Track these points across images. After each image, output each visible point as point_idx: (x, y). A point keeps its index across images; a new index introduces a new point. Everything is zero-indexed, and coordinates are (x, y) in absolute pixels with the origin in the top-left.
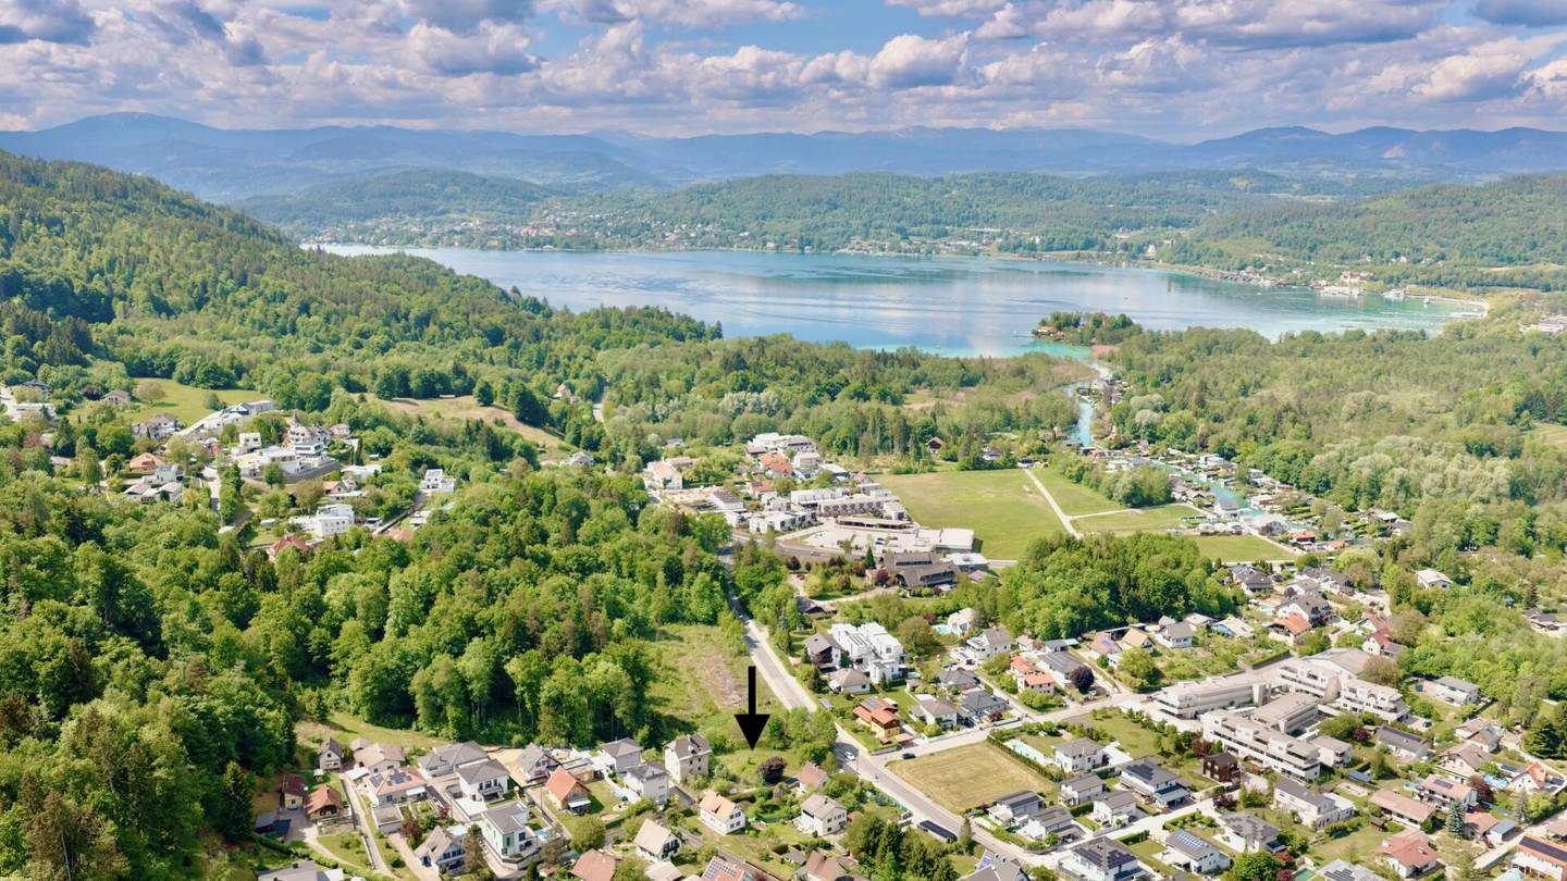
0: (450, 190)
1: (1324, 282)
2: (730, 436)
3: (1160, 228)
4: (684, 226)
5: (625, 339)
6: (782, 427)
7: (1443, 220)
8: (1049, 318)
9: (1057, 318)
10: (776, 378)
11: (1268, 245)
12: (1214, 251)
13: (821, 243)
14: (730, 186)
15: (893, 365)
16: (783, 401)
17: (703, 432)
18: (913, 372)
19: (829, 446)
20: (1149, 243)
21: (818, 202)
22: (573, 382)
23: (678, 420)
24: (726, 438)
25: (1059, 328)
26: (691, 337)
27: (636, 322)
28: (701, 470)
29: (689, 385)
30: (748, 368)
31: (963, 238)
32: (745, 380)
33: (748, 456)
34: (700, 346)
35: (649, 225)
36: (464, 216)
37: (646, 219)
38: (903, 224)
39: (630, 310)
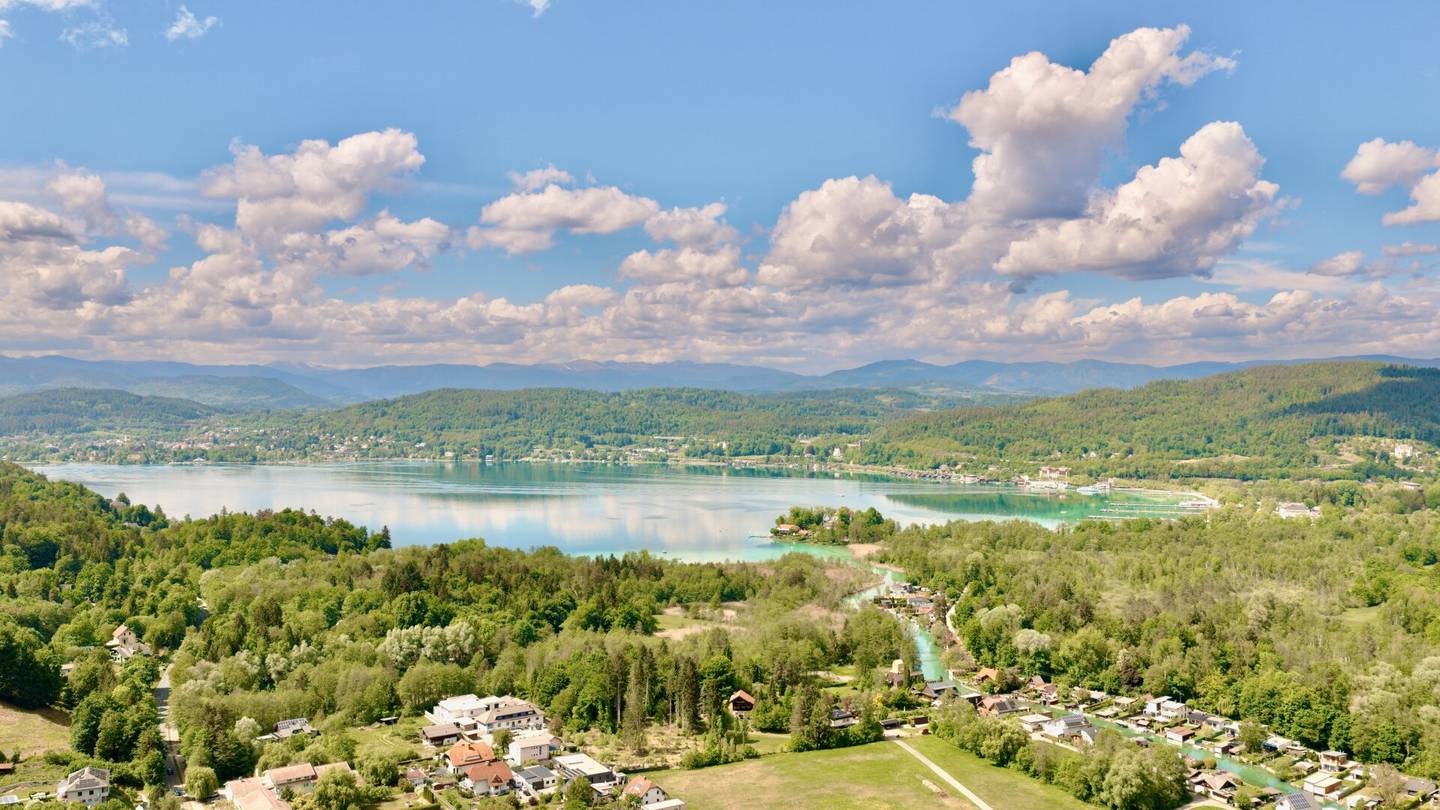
0: (99, 407)
1: (1026, 478)
2: (394, 703)
3: (835, 434)
4: (355, 438)
5: (250, 552)
6: (481, 683)
7: (1114, 418)
8: (788, 515)
9: (796, 514)
10: (468, 601)
11: (956, 444)
12: (905, 451)
13: (503, 451)
14: (405, 399)
15: (627, 574)
16: (482, 637)
17: (346, 702)
18: (656, 584)
19: (566, 715)
20: (834, 447)
21: (498, 412)
22: (143, 618)
23: (303, 682)
24: (384, 709)
25: (802, 526)
26: (346, 549)
27: (268, 530)
28: (331, 792)
29: (333, 617)
30: (426, 588)
31: (648, 445)
32: (422, 607)
33: (426, 743)
34: (356, 559)
35: (317, 438)
36: (112, 433)
37: (315, 432)
38: (586, 432)
39: (263, 515)
